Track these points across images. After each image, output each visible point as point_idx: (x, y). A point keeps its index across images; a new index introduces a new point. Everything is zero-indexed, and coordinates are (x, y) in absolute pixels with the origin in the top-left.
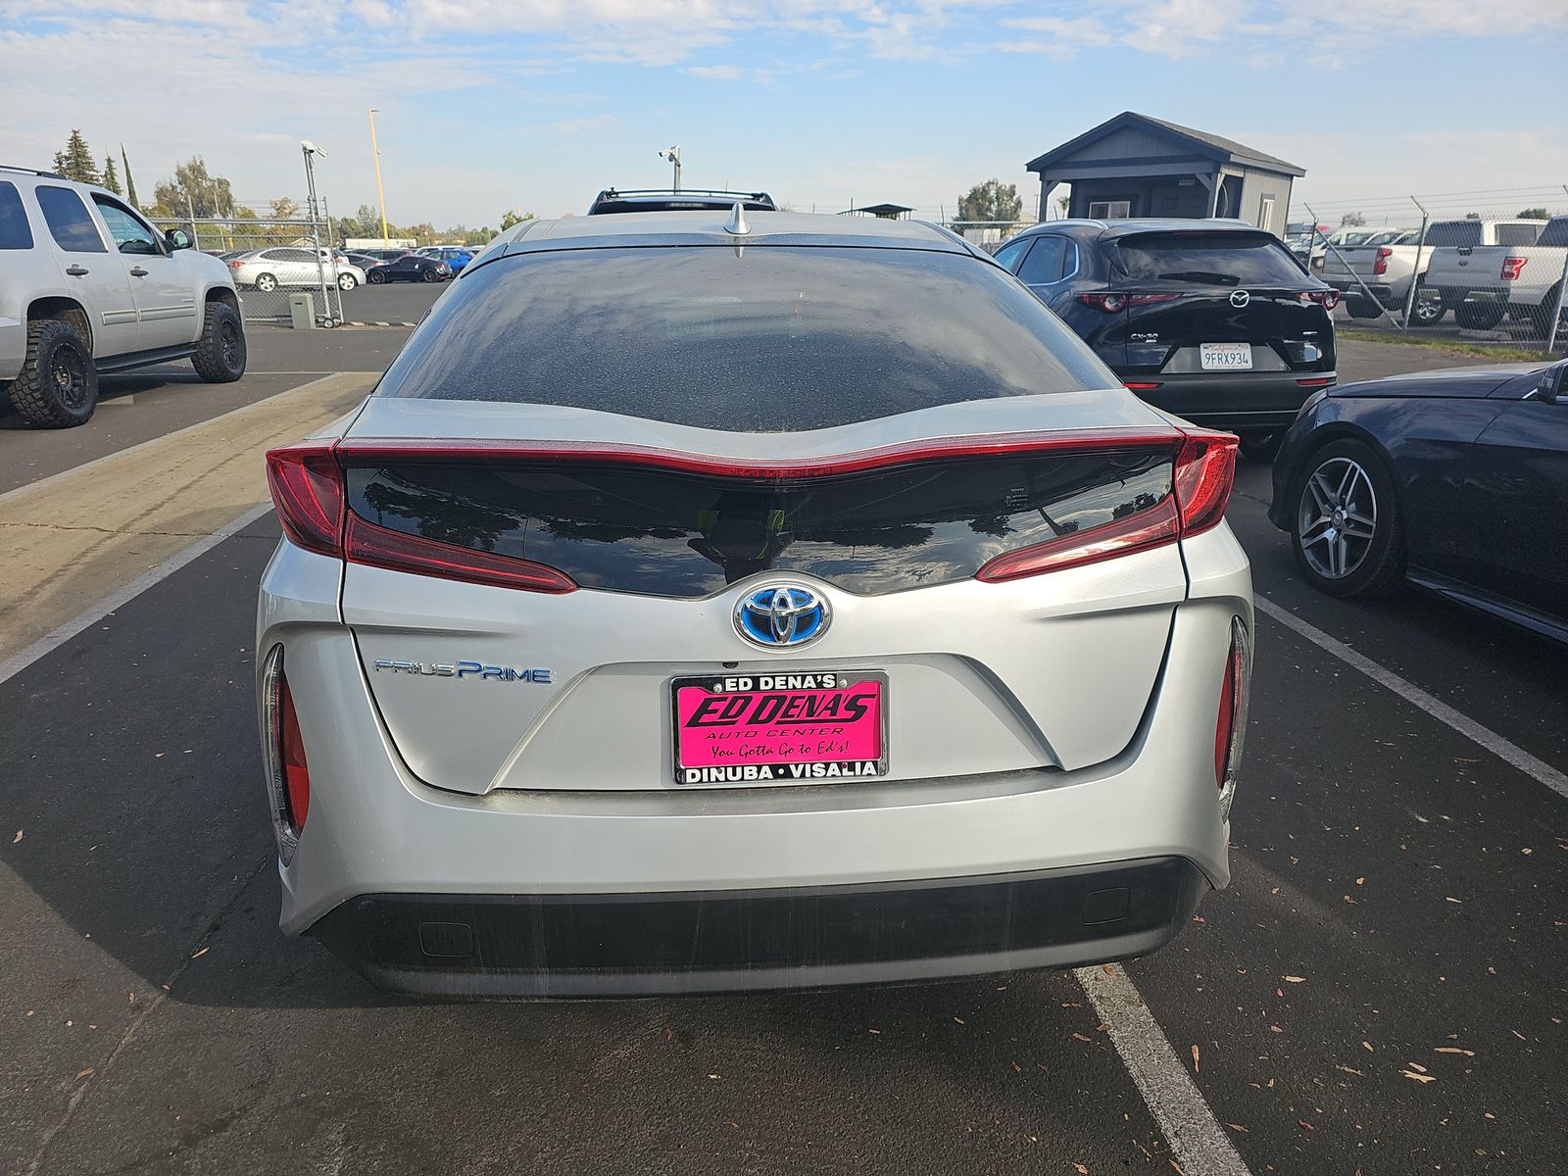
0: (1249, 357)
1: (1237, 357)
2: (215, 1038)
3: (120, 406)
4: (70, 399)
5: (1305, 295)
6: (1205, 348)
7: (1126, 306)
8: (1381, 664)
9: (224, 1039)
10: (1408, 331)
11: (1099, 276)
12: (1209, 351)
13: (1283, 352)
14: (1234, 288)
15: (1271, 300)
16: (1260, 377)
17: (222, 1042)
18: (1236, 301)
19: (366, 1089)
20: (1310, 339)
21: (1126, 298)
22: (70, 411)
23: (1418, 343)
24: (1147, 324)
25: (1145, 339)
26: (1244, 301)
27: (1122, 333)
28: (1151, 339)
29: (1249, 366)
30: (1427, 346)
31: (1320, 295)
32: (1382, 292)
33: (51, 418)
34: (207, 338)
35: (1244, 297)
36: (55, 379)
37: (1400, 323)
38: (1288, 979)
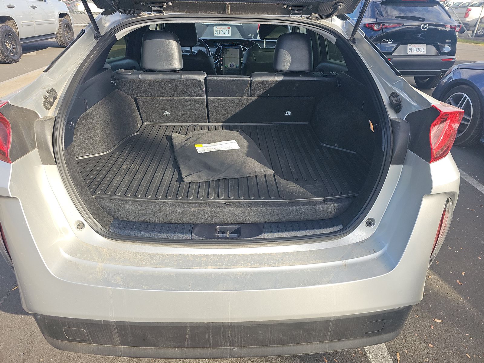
0: (425, 50)
1: (421, 49)
2: (13, 329)
3: (31, 55)
4: (12, 53)
5: (449, 26)
6: (409, 46)
7: (382, 28)
8: (469, 174)
9: (16, 330)
10: (474, 39)
11: (373, 16)
12: (411, 47)
13: (437, 47)
14: (422, 23)
15: (435, 28)
16: (428, 58)
17: (16, 331)
18: (423, 28)
19: (67, 358)
20: (448, 43)
21: (383, 25)
22: (12, 57)
23: (477, 43)
24: (389, 36)
25: (388, 41)
26: (426, 28)
27: (380, 39)
28: (390, 41)
29: (425, 53)
30: (480, 45)
31: (454, 26)
32: (466, 24)
33: (6, 60)
34: (60, 31)
35: (427, 26)
36: (6, 46)
37: (472, 36)
38: (436, 320)
